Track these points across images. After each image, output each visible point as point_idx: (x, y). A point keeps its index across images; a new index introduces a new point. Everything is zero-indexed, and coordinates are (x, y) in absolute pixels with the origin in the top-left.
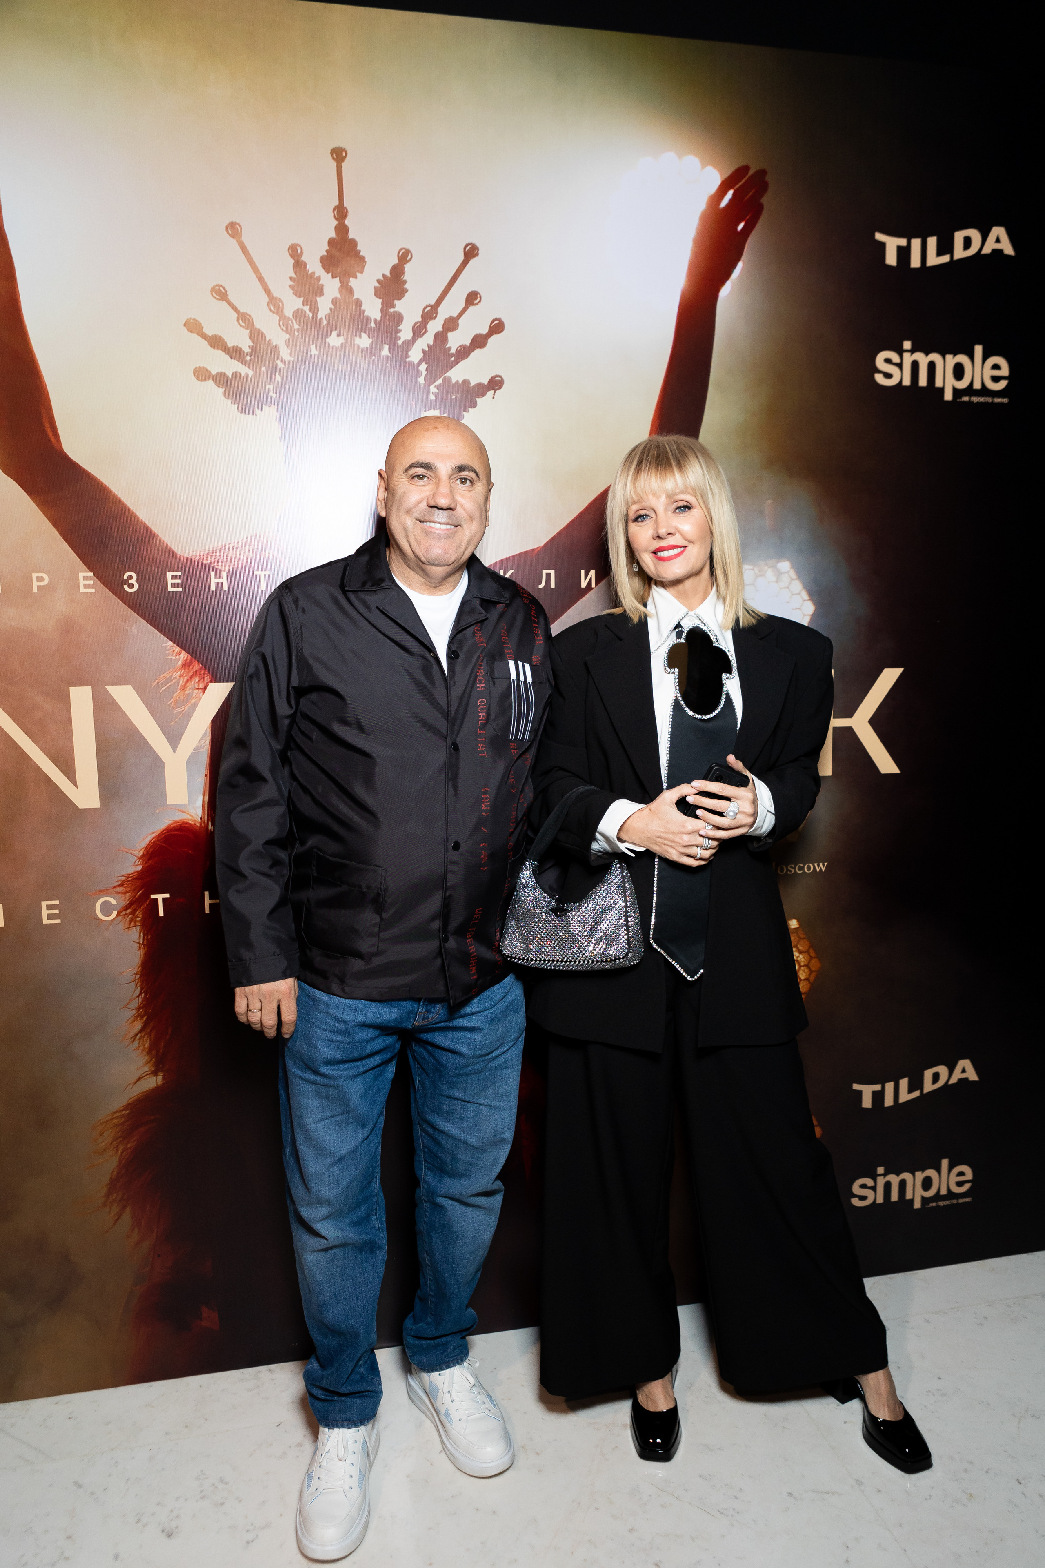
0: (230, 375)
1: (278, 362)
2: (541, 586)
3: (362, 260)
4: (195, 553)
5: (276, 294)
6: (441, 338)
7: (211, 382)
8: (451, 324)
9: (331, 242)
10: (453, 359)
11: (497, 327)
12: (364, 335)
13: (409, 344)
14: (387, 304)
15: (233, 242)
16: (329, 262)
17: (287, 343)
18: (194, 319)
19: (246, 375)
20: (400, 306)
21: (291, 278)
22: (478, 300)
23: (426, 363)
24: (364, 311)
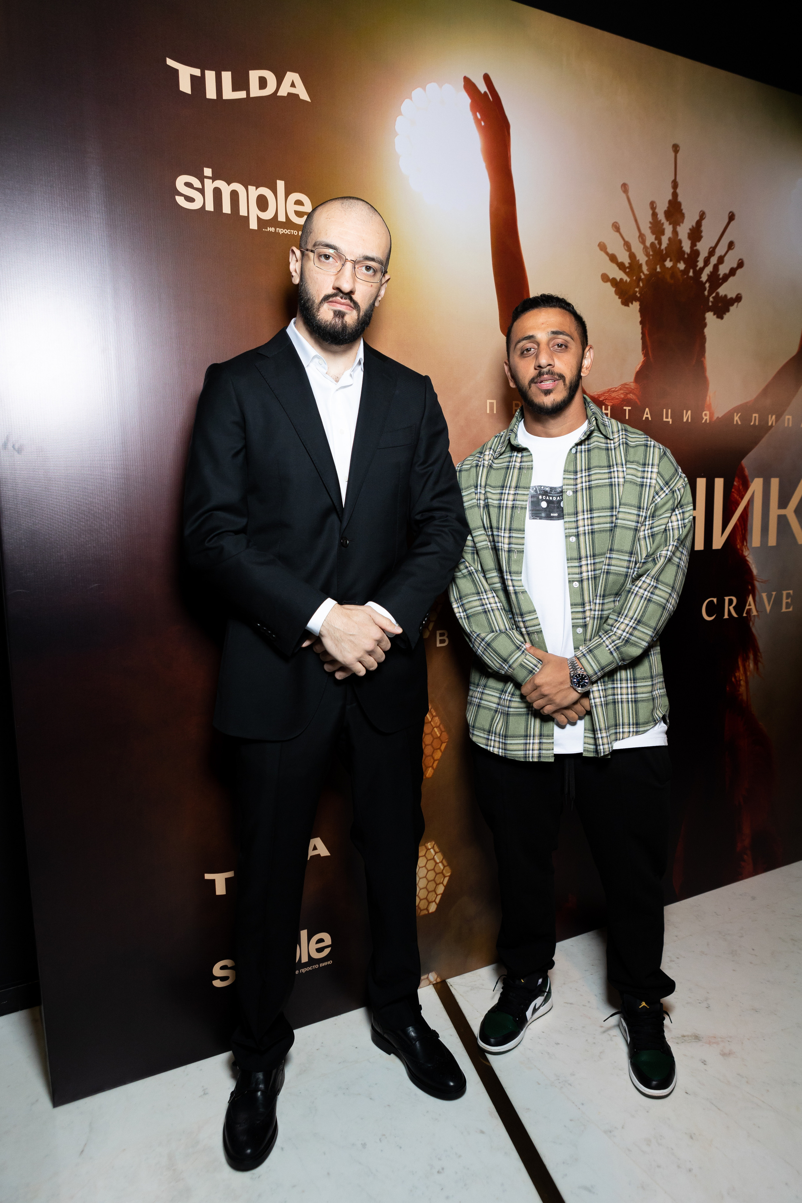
0: (618, 280)
1: (642, 274)
2: (752, 424)
3: (683, 215)
4: (595, 393)
5: (643, 231)
6: (716, 267)
7: (609, 284)
8: (721, 260)
9: (670, 202)
10: (721, 281)
11: (741, 264)
12: (682, 262)
13: (702, 269)
14: (693, 245)
15: (624, 196)
16: (668, 214)
17: (647, 262)
18: (604, 243)
19: (626, 280)
20: (700, 246)
21: (650, 223)
22: (733, 247)
23: (709, 283)
24: (682, 247)
